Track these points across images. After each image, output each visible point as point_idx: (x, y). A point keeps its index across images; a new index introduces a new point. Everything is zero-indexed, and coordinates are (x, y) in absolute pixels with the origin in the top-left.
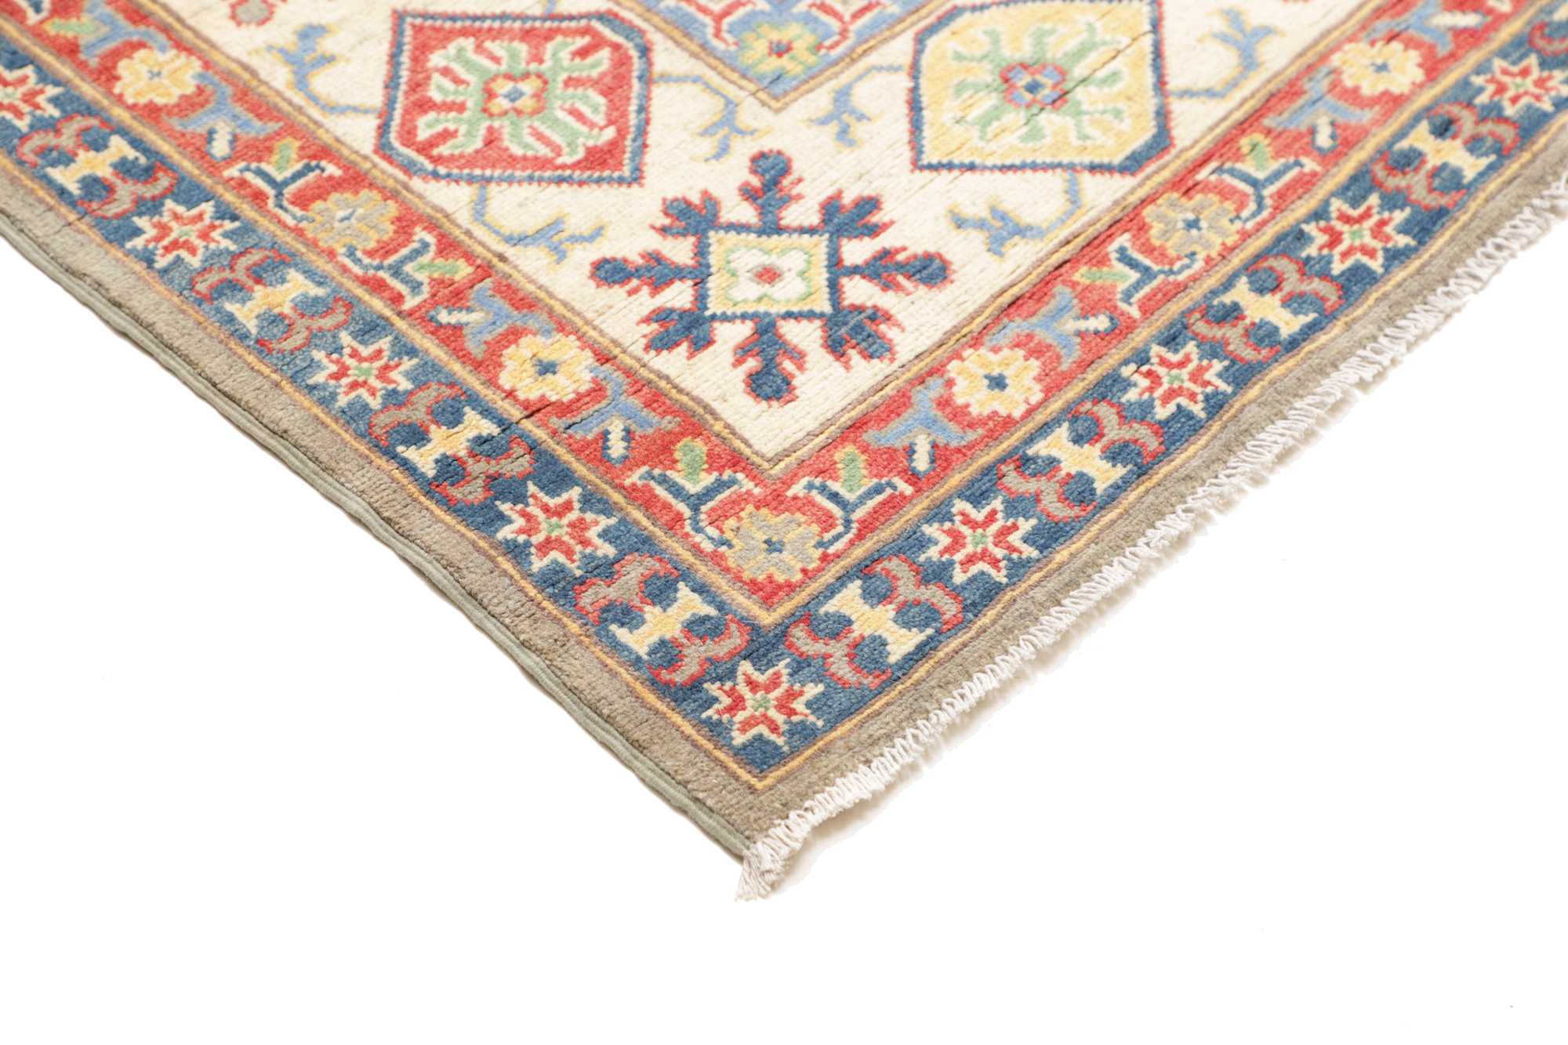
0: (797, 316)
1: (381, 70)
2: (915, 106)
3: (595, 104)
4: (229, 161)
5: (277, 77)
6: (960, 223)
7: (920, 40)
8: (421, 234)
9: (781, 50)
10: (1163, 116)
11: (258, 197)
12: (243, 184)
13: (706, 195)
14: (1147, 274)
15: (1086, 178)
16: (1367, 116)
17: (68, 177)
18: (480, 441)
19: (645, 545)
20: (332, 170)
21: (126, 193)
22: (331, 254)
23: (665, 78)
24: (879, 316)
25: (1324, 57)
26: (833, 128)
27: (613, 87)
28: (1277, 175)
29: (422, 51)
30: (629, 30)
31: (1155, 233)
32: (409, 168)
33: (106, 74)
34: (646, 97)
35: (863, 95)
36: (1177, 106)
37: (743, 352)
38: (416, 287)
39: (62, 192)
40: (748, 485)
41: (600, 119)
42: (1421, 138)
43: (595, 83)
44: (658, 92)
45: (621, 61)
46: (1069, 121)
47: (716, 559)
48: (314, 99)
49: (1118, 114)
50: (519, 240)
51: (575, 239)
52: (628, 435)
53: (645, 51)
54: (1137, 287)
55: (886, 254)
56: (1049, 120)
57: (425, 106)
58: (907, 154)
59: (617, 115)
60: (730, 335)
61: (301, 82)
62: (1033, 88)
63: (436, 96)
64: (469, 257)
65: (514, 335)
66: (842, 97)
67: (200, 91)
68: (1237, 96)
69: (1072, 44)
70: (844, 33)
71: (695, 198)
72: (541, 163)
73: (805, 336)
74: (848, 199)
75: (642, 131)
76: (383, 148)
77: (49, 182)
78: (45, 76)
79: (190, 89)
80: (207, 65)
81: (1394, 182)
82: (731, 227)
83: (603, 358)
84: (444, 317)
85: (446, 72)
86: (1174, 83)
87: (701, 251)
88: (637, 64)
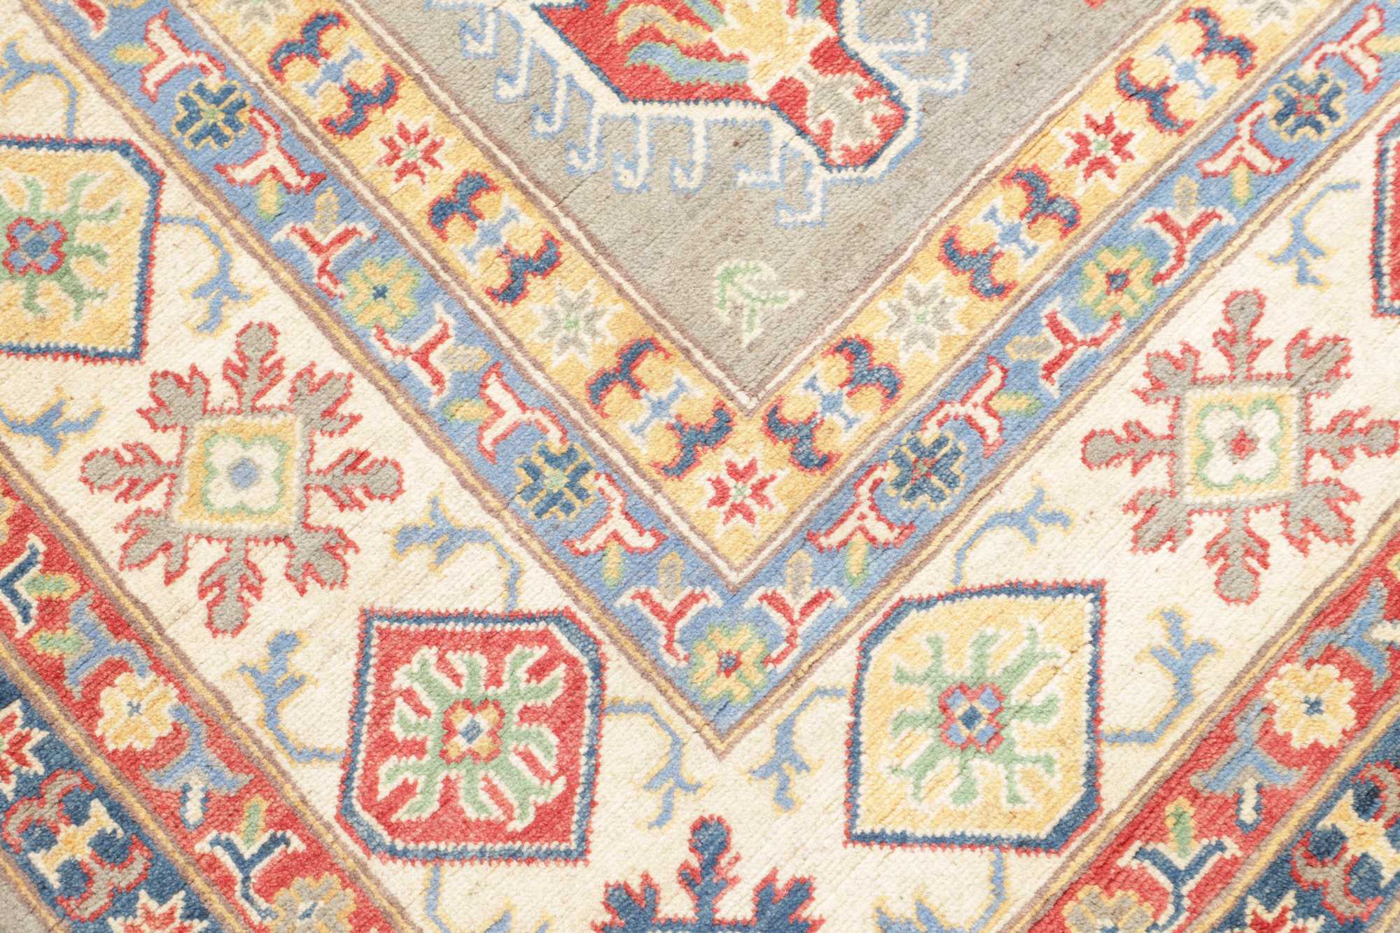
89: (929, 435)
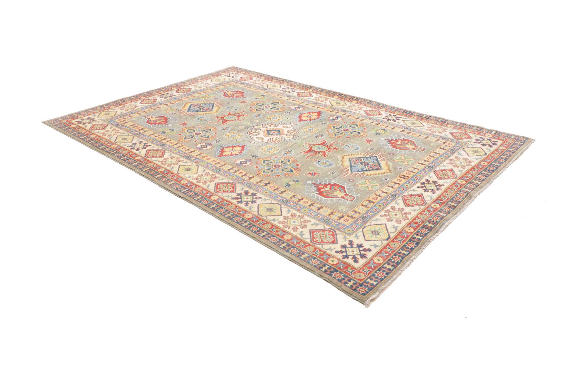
0: (357, 255)
1: (309, 235)
2: (364, 235)
3: (331, 237)
4: (296, 244)
5: (299, 236)
6: (371, 246)
7: (363, 229)
8: (317, 250)
9: (349, 231)
10: (389, 235)
11: (300, 247)
12: (298, 246)
13: (345, 244)
14: (391, 250)
15: (383, 241)
16: (409, 234)
17: (282, 246)
18: (328, 268)
19: (347, 276)
20: (307, 244)
21: (287, 248)
22: (309, 252)
23: (338, 234)
24: (365, 254)
25: (404, 229)
26: (356, 238)
27: (333, 235)
28: (402, 240)
29: (313, 233)
30: (333, 230)
31: (391, 245)
32: (314, 244)
33: (283, 237)
34: (336, 236)
35: (358, 234)
36: (390, 234)
37: (352, 258)
38: (318, 254)
39: (281, 248)
40: (356, 271)
41: (332, 238)
42: (415, 236)
43: (331, 235)
44: (337, 235)
45: (333, 233)
46: (380, 236)
47: (354, 277)
48: (303, 238)
49: (384, 235)
50: (327, 250)
51: (333, 249)
52: (343, 267)
53: (335, 232)
54: (390, 251)
55: (364, 249)
56: (377, 236)
57: (314, 238)
58: (364, 240)
59: (334, 238)
60: (351, 257)
61: (302, 236)
62: (375, 233)
63: (315, 237)
64: (322, 251)
65: (329, 258)
66: (356, 235)
67: (292, 238)
68: (396, 233)
69: (378, 229)
70: (355, 229)
71: (344, 245)
72: (328, 242)
73: (358, 257)
74: (359, 244)
75: (337, 239)
76: (311, 242)
77: (280, 247)
78: (277, 238)
79: (291, 238)
80: (292, 236)
81: (413, 240)
82: (348, 247)
83: (338, 260)
84: (321, 257)
85: (316, 235)
86: (389, 232)
87: (346, 250)
88: (335, 233)
89: (364, 216)
